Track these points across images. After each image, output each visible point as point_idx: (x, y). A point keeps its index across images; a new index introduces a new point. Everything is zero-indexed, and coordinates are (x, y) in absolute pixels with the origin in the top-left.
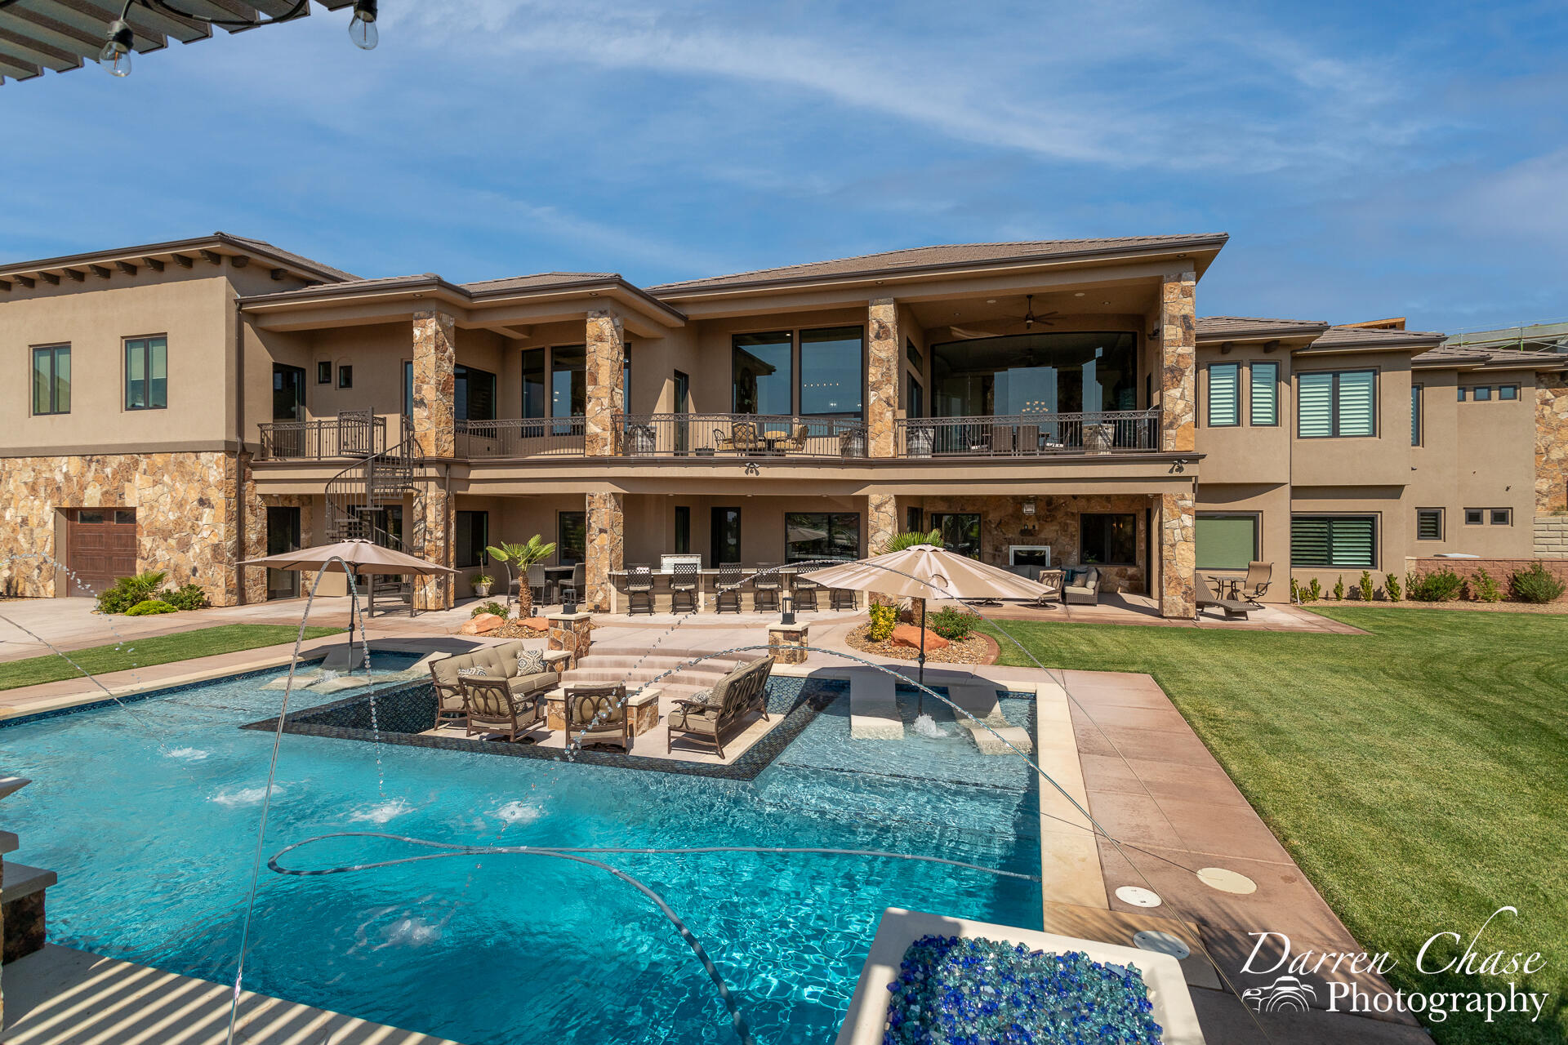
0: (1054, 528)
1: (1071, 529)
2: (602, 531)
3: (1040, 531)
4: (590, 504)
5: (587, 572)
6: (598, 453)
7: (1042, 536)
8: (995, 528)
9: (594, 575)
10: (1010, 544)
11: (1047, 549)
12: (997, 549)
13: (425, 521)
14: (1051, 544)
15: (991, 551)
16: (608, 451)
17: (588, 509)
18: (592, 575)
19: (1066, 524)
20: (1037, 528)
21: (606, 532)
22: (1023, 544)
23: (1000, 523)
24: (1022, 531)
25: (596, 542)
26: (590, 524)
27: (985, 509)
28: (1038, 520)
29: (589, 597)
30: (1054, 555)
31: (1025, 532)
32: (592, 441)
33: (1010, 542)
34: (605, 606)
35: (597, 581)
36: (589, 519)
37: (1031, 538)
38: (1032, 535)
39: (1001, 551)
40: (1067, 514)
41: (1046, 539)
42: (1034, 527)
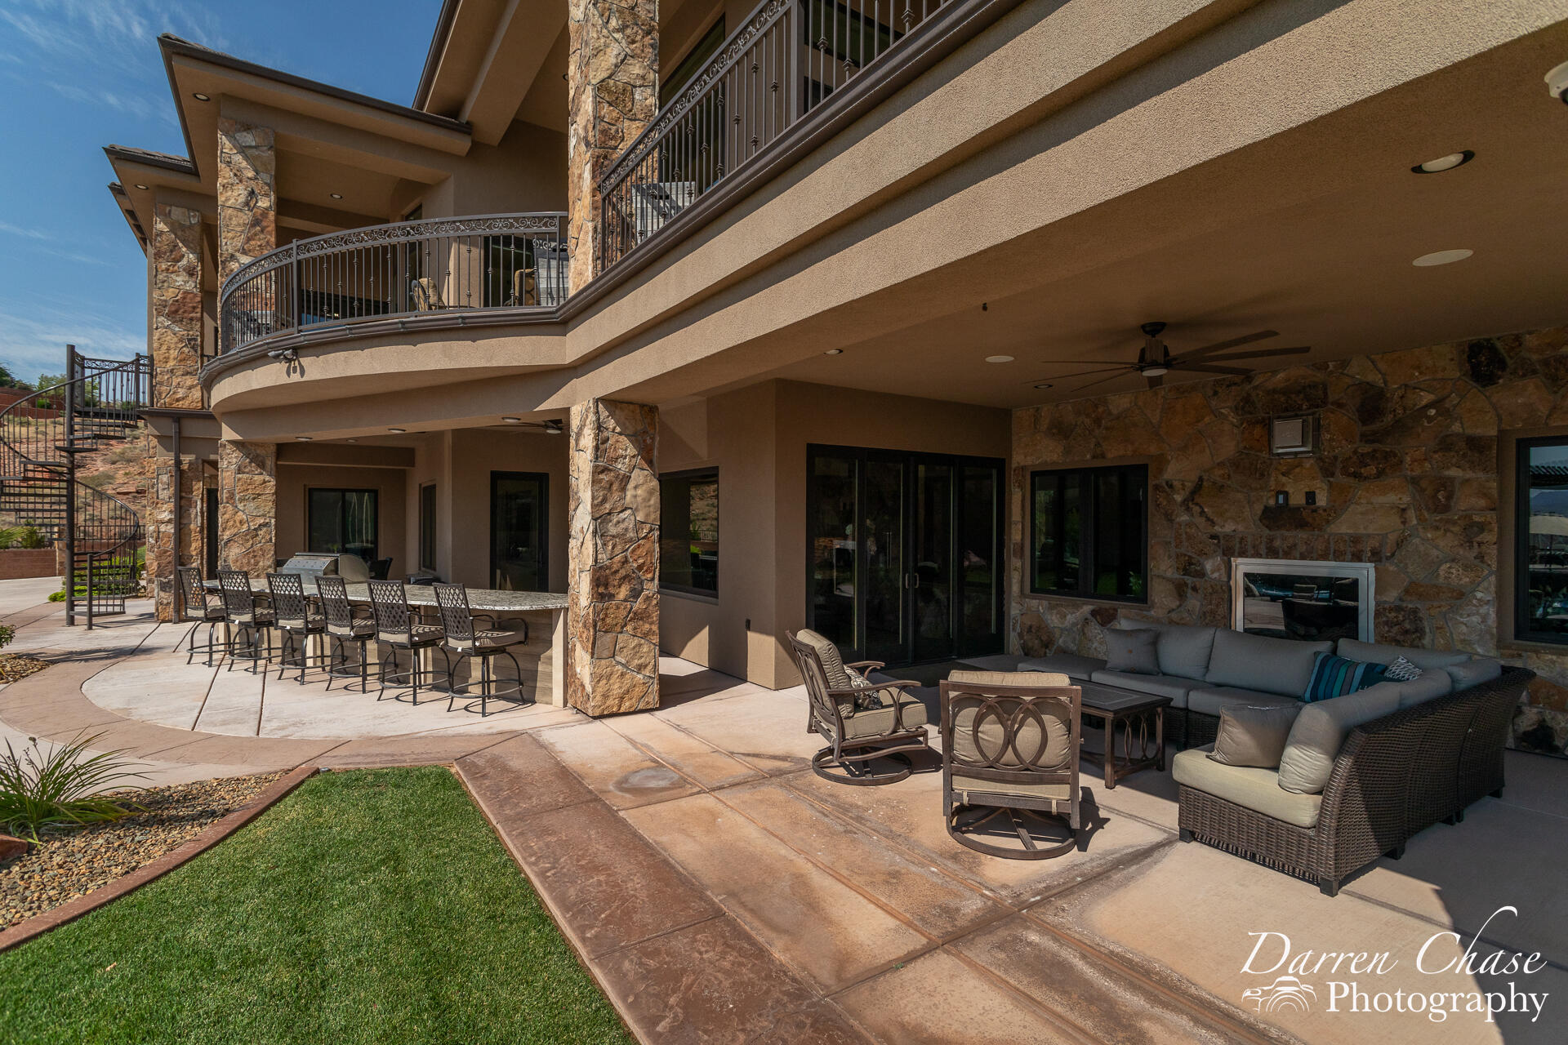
0: (1391, 498)
1: (1467, 502)
3: (1334, 512)
7: (1342, 527)
8: (1185, 502)
10: (1228, 553)
11: (1365, 573)
12: (1190, 566)
14: (1376, 556)
15: (1169, 574)
19: (1445, 484)
20: (1322, 500)
22: (1273, 553)
23: (1198, 488)
24: (1266, 509)
27: (1153, 450)
28: (1327, 472)
30: (1392, 596)
31: (1280, 516)
33: (1230, 549)
37: (1302, 535)
38: (1302, 524)
39: (1201, 574)
40: (1446, 445)
41: (1356, 540)
42: (1311, 497)
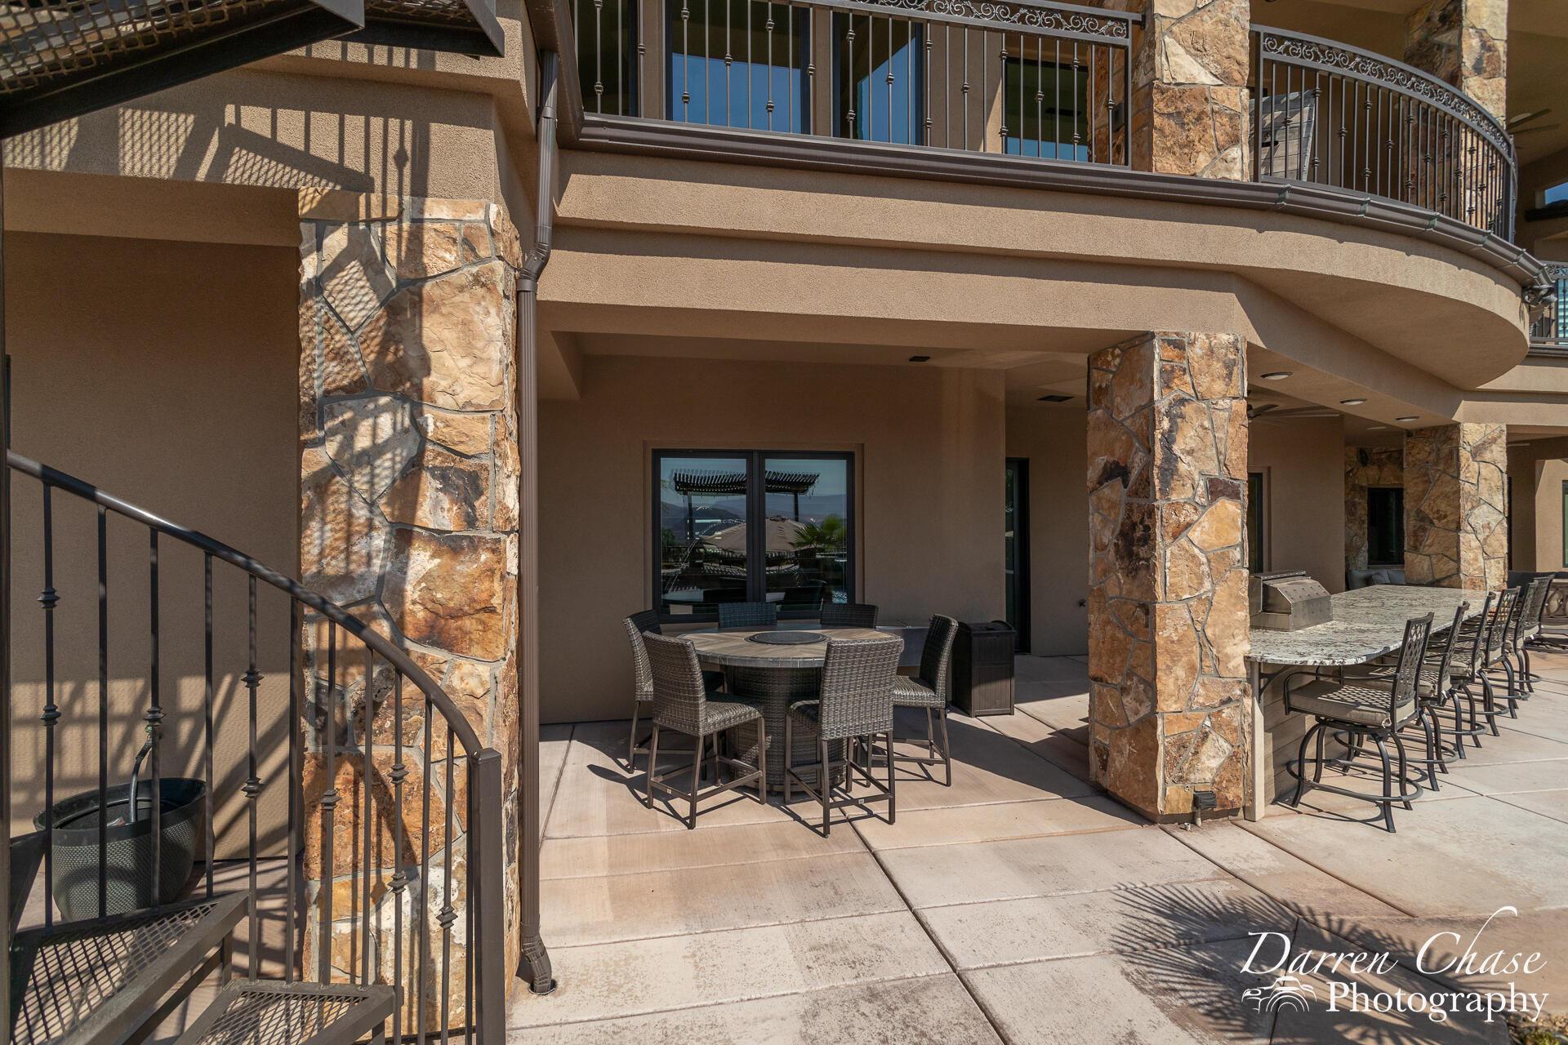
2: (1217, 489)
4: (1168, 377)
5: (1162, 661)
6: (1203, 165)
9: (1191, 669)
13: (414, 400)
16: (1236, 165)
17: (1162, 400)
18: (1180, 672)
21: (1234, 495)
25: (1195, 534)
26: (1171, 459)
29: (1170, 764)
32: (1178, 115)
34: (1234, 793)
35: (1205, 693)
36: (1169, 440)
